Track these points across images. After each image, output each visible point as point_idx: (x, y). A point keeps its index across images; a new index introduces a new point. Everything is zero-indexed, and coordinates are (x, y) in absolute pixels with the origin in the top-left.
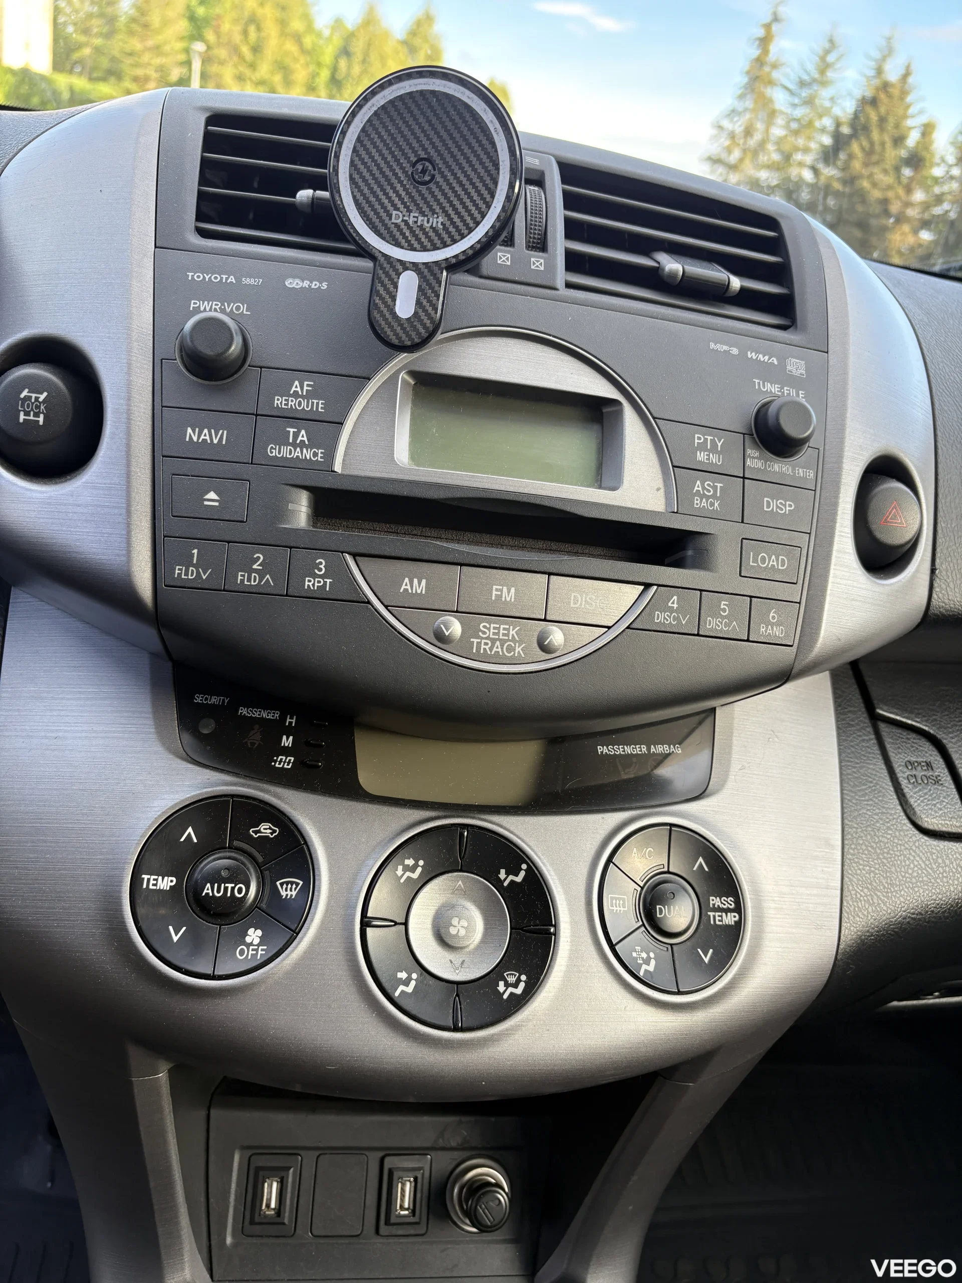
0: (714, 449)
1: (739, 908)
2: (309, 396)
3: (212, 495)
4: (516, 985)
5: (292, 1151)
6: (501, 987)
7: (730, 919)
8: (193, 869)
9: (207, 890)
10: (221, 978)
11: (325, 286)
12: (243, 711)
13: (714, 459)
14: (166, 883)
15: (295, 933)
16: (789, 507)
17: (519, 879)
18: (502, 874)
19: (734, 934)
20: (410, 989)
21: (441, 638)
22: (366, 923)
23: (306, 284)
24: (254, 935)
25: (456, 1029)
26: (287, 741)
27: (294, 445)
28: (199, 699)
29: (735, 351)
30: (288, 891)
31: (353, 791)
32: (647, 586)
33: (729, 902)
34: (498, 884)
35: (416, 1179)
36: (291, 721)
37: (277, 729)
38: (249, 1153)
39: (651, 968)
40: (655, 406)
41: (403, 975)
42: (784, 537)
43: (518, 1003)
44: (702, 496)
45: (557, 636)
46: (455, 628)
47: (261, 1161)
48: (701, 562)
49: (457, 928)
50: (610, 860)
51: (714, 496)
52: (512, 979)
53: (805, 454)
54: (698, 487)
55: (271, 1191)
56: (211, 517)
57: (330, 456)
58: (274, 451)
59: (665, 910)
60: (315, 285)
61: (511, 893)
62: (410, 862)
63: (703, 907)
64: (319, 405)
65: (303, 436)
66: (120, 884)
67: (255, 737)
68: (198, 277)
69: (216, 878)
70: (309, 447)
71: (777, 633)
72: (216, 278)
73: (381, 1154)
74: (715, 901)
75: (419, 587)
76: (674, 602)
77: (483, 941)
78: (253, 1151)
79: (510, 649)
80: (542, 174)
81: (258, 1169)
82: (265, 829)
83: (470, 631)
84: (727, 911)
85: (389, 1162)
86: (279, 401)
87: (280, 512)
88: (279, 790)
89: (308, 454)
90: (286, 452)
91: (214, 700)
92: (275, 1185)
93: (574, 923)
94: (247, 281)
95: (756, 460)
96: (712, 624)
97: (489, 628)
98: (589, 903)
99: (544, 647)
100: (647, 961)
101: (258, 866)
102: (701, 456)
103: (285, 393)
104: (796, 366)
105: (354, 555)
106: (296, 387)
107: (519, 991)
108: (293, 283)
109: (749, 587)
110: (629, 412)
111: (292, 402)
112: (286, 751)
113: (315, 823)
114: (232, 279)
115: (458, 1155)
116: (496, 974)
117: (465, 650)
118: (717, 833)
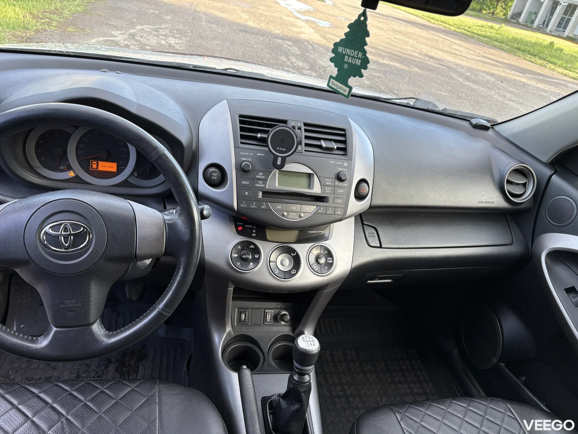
0: (330, 182)
1: (333, 260)
2: (262, 175)
3: (247, 193)
4: (294, 272)
5: (247, 309)
6: (292, 272)
7: (331, 262)
8: (240, 253)
9: (243, 256)
10: (247, 271)
11: (264, 155)
12: (246, 226)
13: (329, 183)
14: (236, 255)
15: (258, 263)
16: (342, 191)
17: (295, 255)
18: (292, 254)
19: (331, 265)
20: (277, 272)
21: (283, 215)
22: (270, 262)
23: (261, 154)
24: (251, 264)
25: (285, 279)
26: (254, 231)
27: (260, 184)
28: (238, 223)
29: (334, 163)
30: (257, 256)
31: (266, 240)
32: (318, 206)
33: (331, 259)
34: (291, 255)
35: (271, 314)
36: (255, 227)
37: (252, 229)
38: (239, 309)
39: (317, 269)
40: (319, 175)
41: (276, 270)
42: (341, 196)
43: (295, 275)
44: (327, 190)
45: (302, 215)
46: (286, 214)
47: (241, 310)
48: (327, 202)
49: (284, 263)
50: (310, 251)
51: (329, 190)
52: (294, 271)
53: (347, 181)
54: (327, 189)
55: (243, 316)
56: (247, 196)
57: (265, 186)
58: (256, 185)
59: (320, 260)
60: (262, 155)
61: (293, 257)
62: (277, 252)
63: (326, 259)
64: (264, 177)
65: (261, 183)
66: (229, 256)
67: (249, 230)
68: (242, 153)
69: (244, 254)
70: (262, 184)
71: (340, 213)
72: (245, 154)
73: (264, 309)
74: (328, 258)
75: (280, 207)
76: (322, 209)
77: (289, 265)
78: (239, 308)
79: (295, 217)
80: (301, 127)
81: (240, 312)
82: (252, 246)
83: (288, 214)
84: (331, 260)
85: (266, 311)
86: (257, 177)
87: (257, 195)
88: (254, 240)
89: (262, 186)
90: (258, 185)
91: (241, 224)
92: (244, 315)
93: (304, 262)
94: (251, 154)
95: (337, 183)
96: (328, 212)
97: (291, 214)
98: (307, 259)
99: (300, 217)
100: (316, 268)
101: (251, 253)
102: (327, 183)
103: (258, 175)
104: (346, 164)
105: (269, 202)
106: (260, 174)
107: (295, 273)
108: (258, 154)
109: (335, 205)
110: (315, 175)
111: (259, 177)
112: (254, 233)
113: (260, 245)
114: (248, 154)
115: (279, 310)
116: (291, 270)
117: (287, 217)
118: (329, 246)
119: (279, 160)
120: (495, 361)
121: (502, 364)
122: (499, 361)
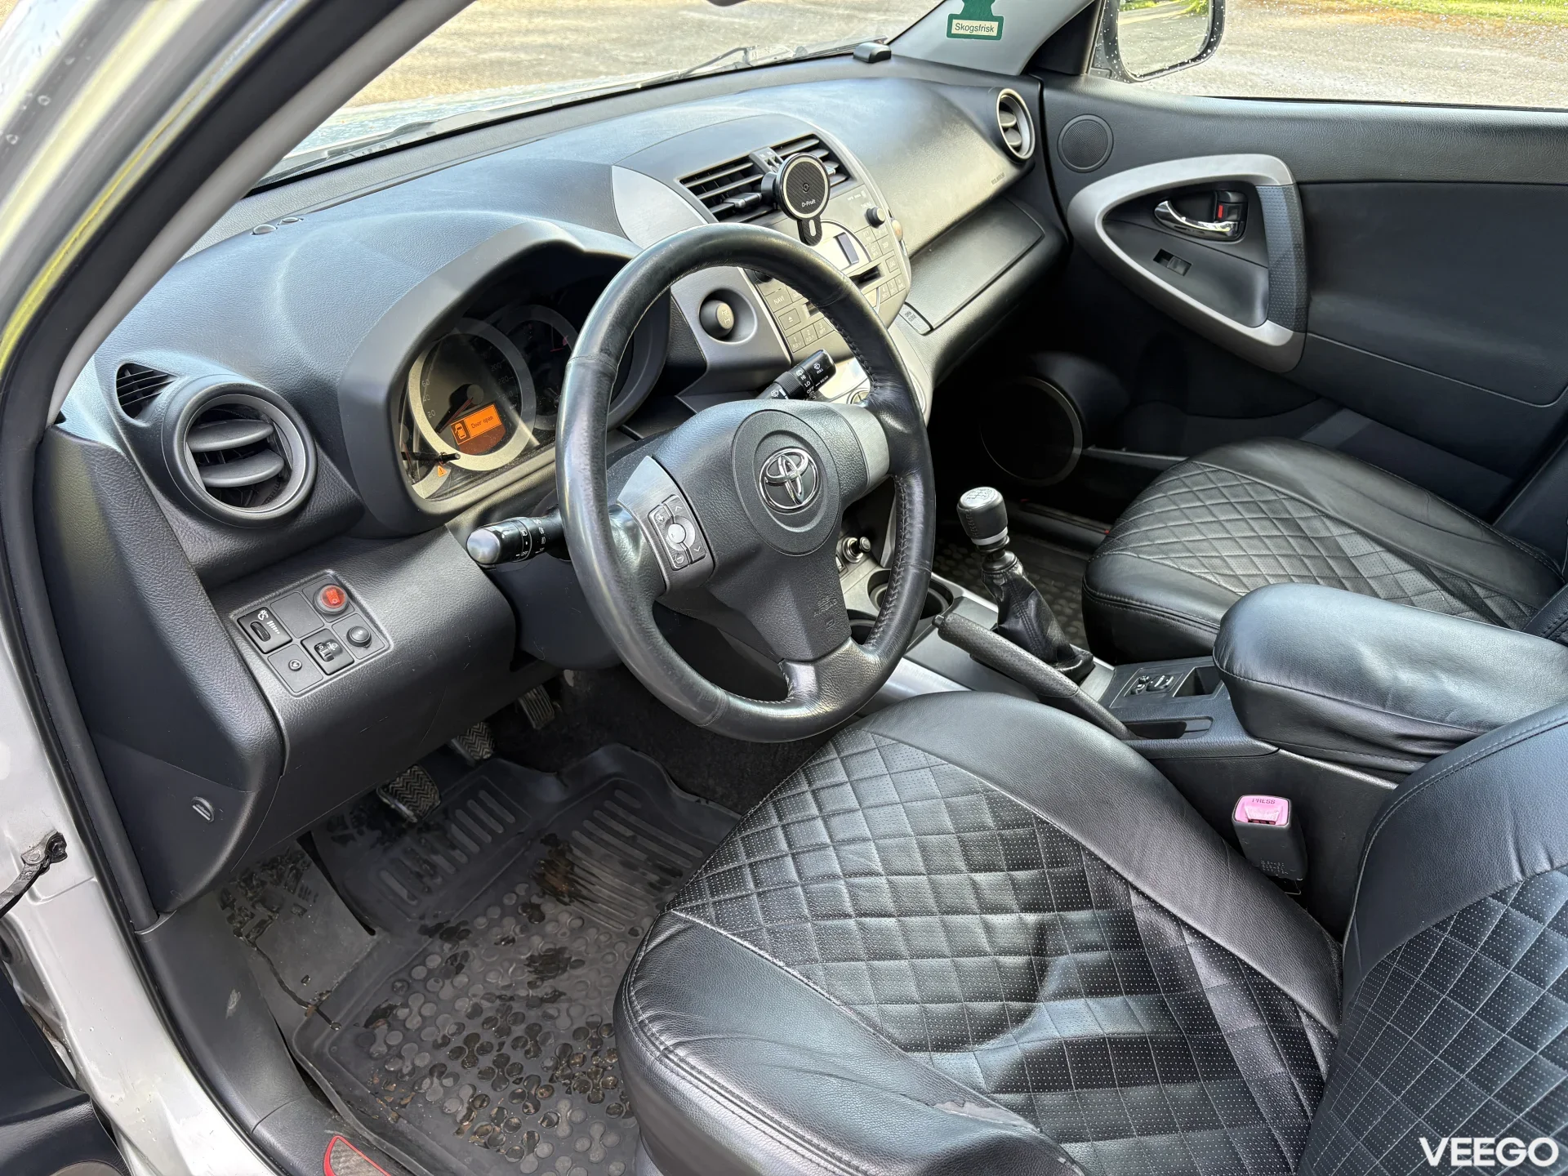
0: (868, 235)
16: (887, 244)
48: (881, 274)
95: (876, 232)
104: (864, 194)
110: (847, 234)
119: (812, 224)
120: (1077, 451)
121: (1090, 449)
122: (1085, 447)
